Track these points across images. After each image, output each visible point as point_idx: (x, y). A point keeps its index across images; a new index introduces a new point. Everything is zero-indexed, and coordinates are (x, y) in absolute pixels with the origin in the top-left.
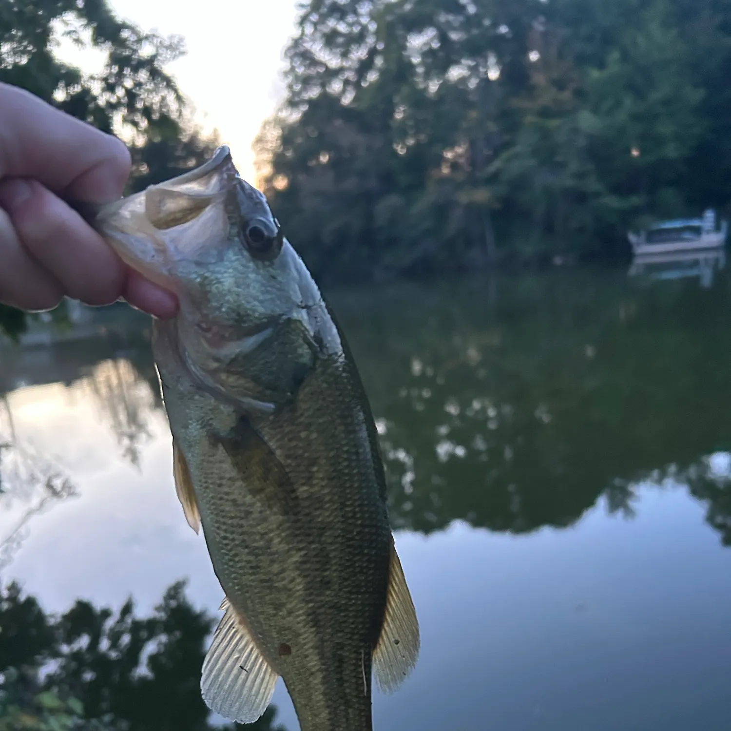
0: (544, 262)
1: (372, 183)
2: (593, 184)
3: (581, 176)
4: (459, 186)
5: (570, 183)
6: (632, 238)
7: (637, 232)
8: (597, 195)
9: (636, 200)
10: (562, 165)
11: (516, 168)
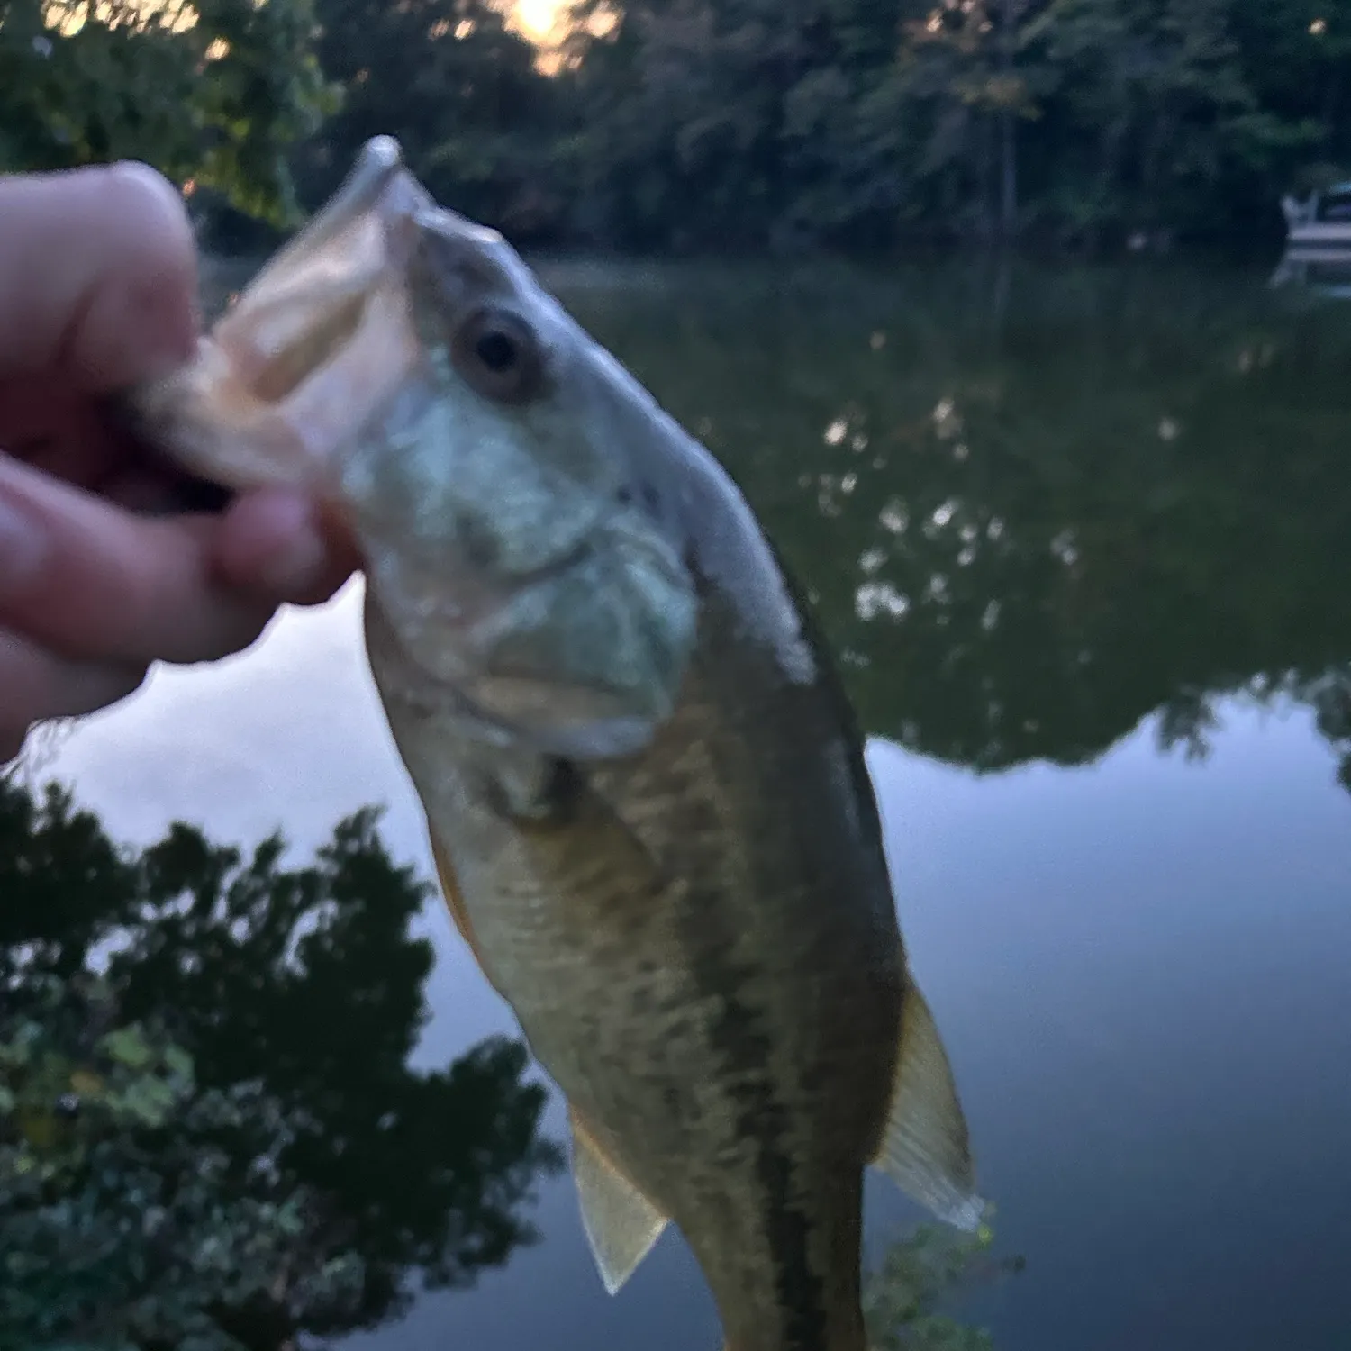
0: (1109, 241)
1: (788, 43)
2: (1229, 87)
3: (1208, 65)
4: (962, 65)
5: (1187, 78)
6: (1290, 206)
7: (1302, 198)
8: (1235, 109)
9: (1310, 129)
10: (1177, 38)
11: (1081, 35)
